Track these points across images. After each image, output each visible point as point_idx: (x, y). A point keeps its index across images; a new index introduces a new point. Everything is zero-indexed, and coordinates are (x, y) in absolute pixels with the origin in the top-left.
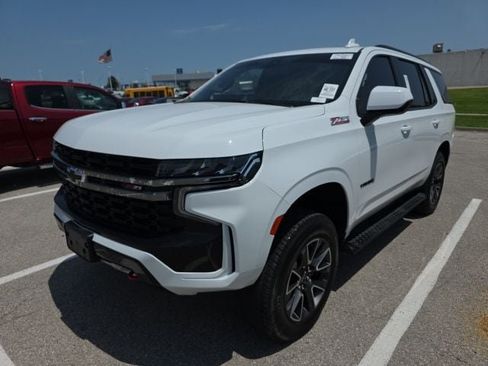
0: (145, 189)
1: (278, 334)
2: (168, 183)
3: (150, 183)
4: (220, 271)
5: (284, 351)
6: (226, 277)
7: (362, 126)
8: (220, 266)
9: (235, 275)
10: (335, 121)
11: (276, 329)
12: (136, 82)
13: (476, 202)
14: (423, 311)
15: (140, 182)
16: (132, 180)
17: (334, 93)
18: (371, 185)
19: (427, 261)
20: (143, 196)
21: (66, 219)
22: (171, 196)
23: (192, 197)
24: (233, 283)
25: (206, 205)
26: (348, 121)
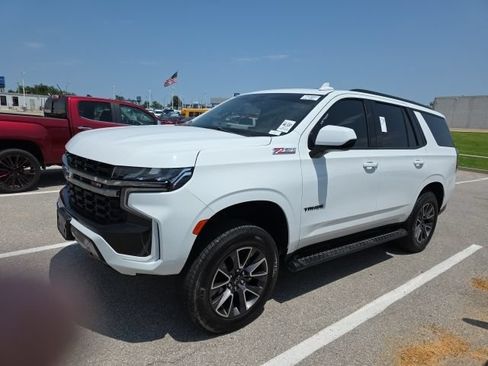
0: (103, 186)
1: (201, 322)
2: (117, 183)
3: (105, 182)
4: (149, 257)
5: (209, 341)
6: (153, 263)
7: (309, 158)
8: (149, 253)
9: (160, 262)
10: (277, 151)
11: (199, 318)
12: (197, 103)
13: (474, 248)
14: (354, 332)
15: (100, 181)
16: (96, 179)
17: (289, 128)
18: (320, 210)
19: (386, 292)
20: (101, 192)
21: (61, 205)
22: (119, 193)
23: (132, 195)
24: (157, 268)
25: (142, 203)
26: (294, 153)
